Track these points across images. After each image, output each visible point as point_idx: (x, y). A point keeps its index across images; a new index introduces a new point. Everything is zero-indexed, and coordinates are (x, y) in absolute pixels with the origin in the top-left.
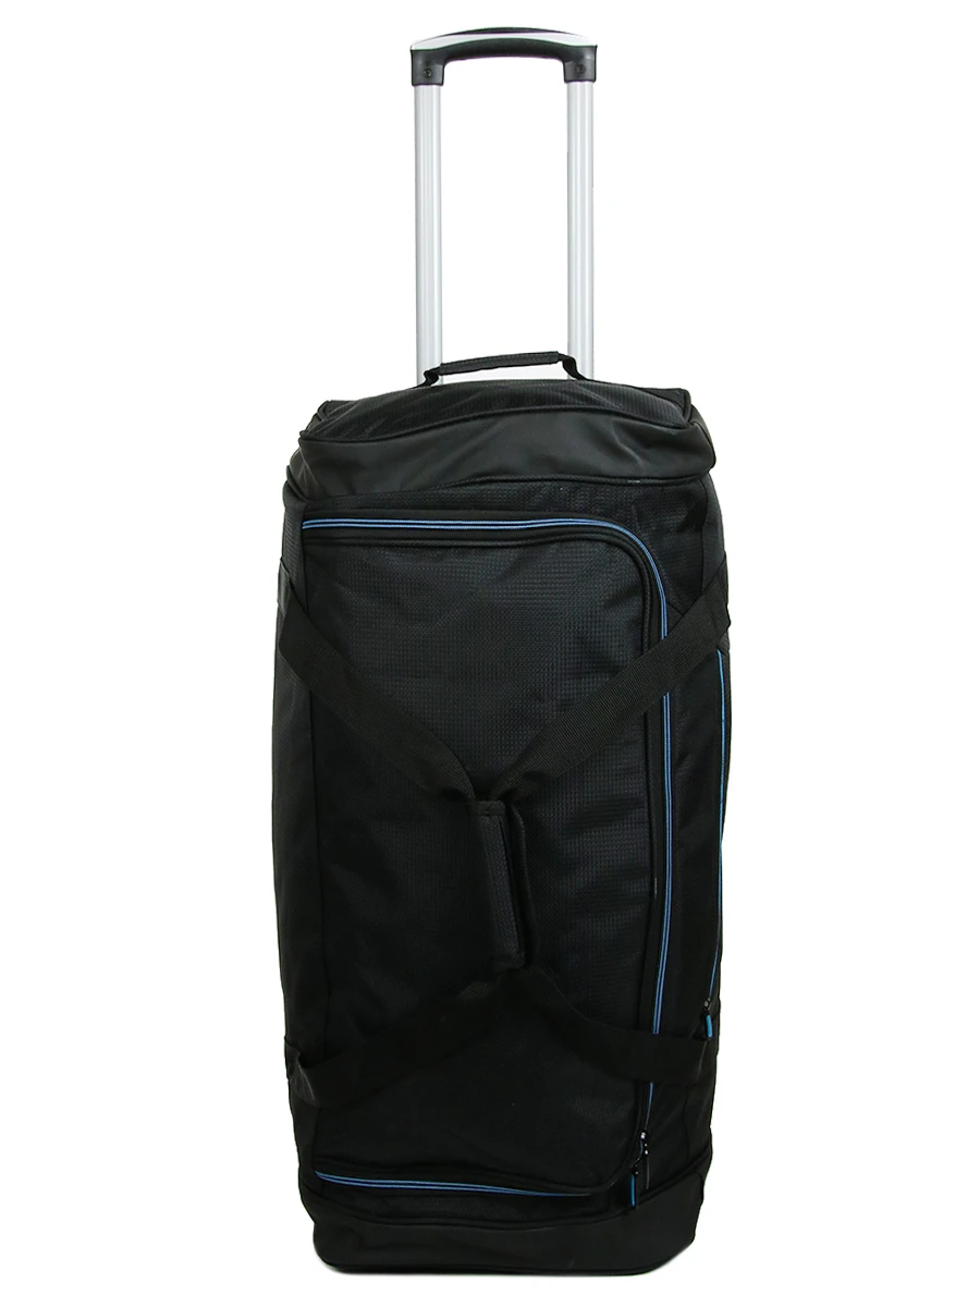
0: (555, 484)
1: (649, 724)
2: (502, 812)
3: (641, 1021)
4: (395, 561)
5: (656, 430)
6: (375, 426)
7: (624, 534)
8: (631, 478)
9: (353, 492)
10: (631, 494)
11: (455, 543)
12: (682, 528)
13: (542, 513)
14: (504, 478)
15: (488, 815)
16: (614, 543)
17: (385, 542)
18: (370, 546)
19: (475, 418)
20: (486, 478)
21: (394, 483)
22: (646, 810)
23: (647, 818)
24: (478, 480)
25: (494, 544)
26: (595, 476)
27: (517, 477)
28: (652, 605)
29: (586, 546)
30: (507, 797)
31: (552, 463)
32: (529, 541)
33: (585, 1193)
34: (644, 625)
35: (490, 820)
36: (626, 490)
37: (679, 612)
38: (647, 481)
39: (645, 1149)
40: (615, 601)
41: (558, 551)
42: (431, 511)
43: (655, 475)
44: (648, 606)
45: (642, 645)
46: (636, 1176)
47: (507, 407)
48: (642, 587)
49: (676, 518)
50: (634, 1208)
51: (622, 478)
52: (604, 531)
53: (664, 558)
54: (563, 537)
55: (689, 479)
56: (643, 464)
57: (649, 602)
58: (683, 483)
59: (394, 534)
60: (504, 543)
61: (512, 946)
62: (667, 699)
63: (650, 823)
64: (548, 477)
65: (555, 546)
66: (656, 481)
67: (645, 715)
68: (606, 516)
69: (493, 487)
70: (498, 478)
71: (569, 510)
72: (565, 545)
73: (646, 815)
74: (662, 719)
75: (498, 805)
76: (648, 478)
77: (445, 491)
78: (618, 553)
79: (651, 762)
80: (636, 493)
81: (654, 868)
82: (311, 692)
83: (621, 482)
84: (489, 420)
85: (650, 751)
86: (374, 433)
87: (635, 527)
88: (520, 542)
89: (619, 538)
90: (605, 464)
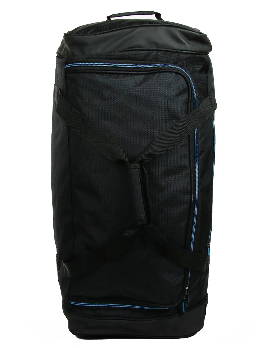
0: (157, 52)
1: (190, 139)
2: (140, 168)
3: (187, 246)
4: (99, 78)
5: (193, 33)
6: (92, 31)
7: (182, 70)
8: (184, 50)
9: (84, 53)
10: (184, 56)
11: (121, 72)
12: (201, 71)
13: (152, 62)
14: (139, 49)
15: (134, 169)
16: (178, 73)
17: (96, 71)
18: (90, 73)
19: (128, 28)
20: (133, 49)
21: (99, 50)
22: (189, 170)
23: (189, 173)
24: (130, 49)
25: (135, 73)
26: (172, 49)
27: (144, 49)
28: (191, 96)
29: (169, 74)
30: (141, 162)
31: (156, 44)
32: (148, 72)
33: (167, 308)
34: (189, 103)
35: (135, 170)
36: (182, 55)
37: (200, 100)
38: (190, 52)
39: (188, 293)
40: (179, 94)
41: (158, 75)
42: (113, 60)
43: (192, 50)
44: (190, 97)
45: (188, 111)
46: (185, 302)
47: (140, 24)
48: (188, 90)
49: (199, 67)
50: (184, 314)
51: (181, 50)
52: (175, 69)
53: (196, 81)
54: (160, 71)
55: (203, 53)
56: (189, 46)
57: (190, 95)
58: (202, 54)
59: (99, 68)
60: (139, 73)
61: (143, 216)
62: (196, 131)
63: (191, 175)
64: (154, 49)
65: (157, 74)
66: (193, 52)
67: (189, 136)
68: (175, 64)
69: (135, 52)
70: (136, 49)
71: (162, 62)
72: (161, 73)
73: (189, 172)
74: (195, 137)
75: (137, 165)
76: (190, 51)
77: (118, 53)
78: (180, 77)
79: (191, 153)
80: (186, 56)
81: (192, 191)
82: (68, 126)
83: (180, 52)
84: (133, 29)
85: (191, 149)
86: (92, 33)
87: (185, 69)
88: (145, 73)
89: (181, 72)
90: (175, 45)
